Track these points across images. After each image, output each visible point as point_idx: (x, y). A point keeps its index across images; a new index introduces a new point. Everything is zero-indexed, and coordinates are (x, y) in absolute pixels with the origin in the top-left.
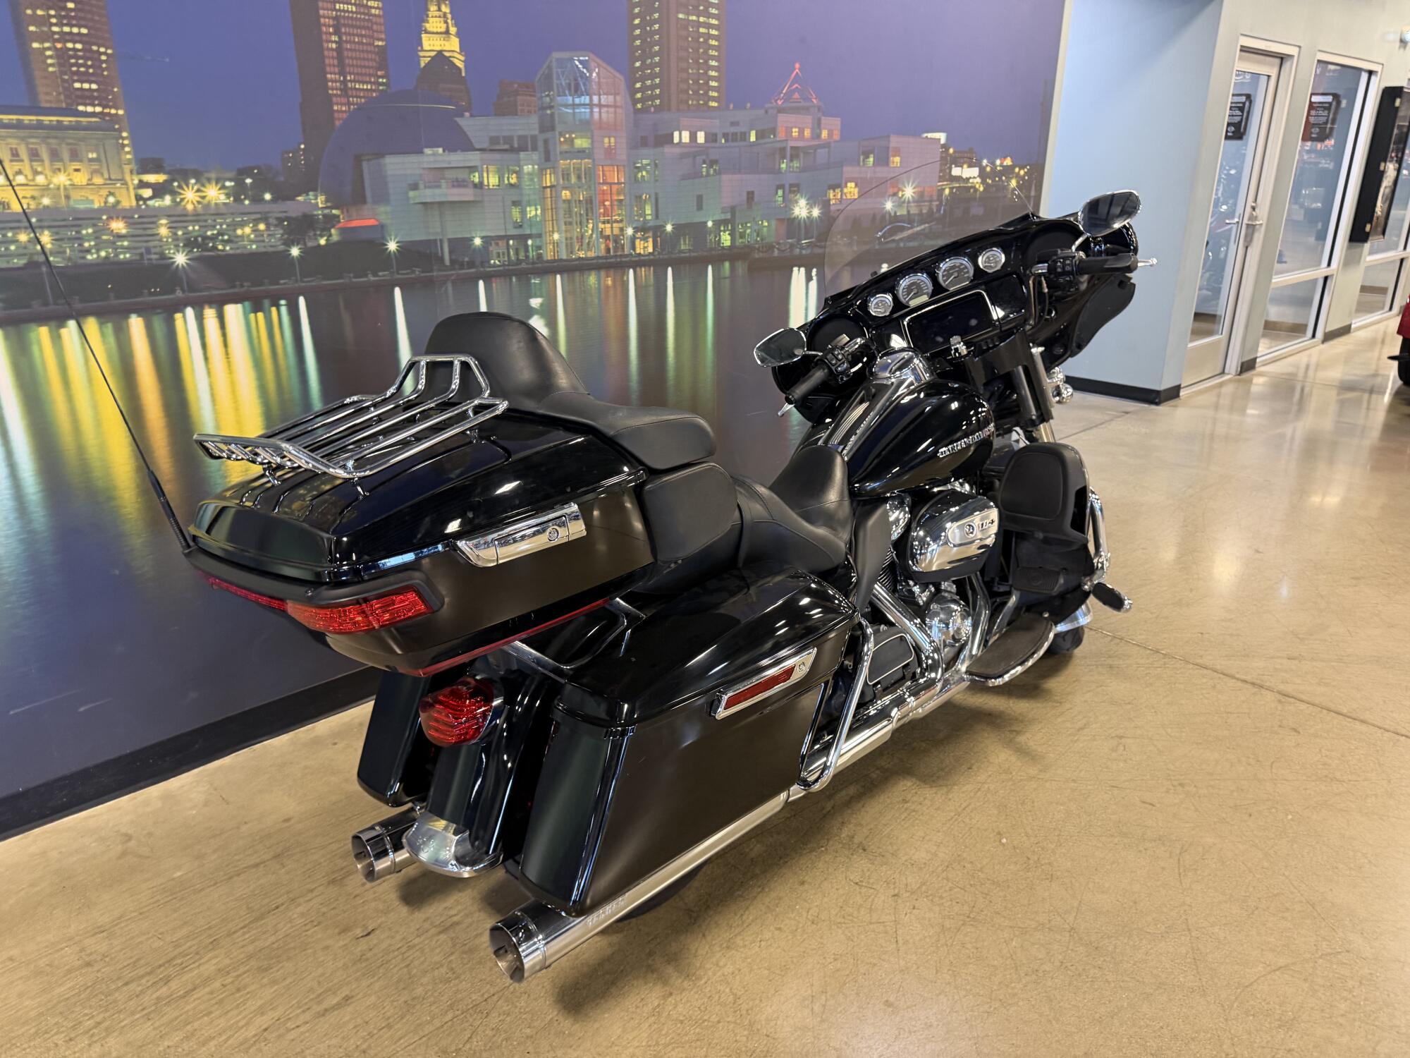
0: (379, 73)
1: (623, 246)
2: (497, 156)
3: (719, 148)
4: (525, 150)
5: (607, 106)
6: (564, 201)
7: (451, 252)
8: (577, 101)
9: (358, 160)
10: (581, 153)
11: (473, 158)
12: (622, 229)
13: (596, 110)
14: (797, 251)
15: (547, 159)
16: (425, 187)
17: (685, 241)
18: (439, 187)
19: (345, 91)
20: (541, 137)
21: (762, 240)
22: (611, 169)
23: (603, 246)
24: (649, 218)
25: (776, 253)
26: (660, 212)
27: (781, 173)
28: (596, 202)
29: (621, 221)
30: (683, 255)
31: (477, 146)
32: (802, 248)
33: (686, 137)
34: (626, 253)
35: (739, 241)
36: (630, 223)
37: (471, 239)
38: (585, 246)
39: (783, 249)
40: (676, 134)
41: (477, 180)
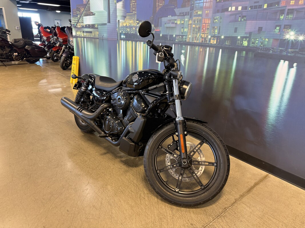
0: (163, 2)
1: (207, 41)
2: (180, 17)
3: (247, 11)
4: (186, 15)
5: (208, 2)
6: (193, 28)
7: (169, 37)
8: (200, 2)
9: (158, 19)
10: (199, 15)
11: (176, 17)
12: (207, 36)
13: (205, 3)
14: (285, 53)
15: (191, 17)
16: (167, 24)
17: (228, 43)
18: (169, 24)
19: (158, 6)
20: (190, 12)
21: (264, 46)
22: (207, 19)
23: (201, 40)
24: (216, 33)
25: (271, 52)
26: (220, 32)
27: (280, 20)
28: (201, 28)
29: (207, 34)
30: (226, 46)
31: (177, 15)
32: (288, 52)
33: (234, 8)
34: (207, 43)
35: (251, 45)
36: (210, 34)
37: (173, 35)
38: (196, 39)
39: (276, 51)
40: (230, 8)
41: (176, 22)
